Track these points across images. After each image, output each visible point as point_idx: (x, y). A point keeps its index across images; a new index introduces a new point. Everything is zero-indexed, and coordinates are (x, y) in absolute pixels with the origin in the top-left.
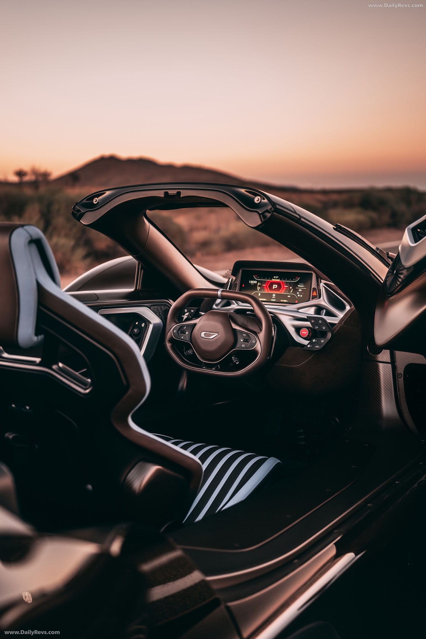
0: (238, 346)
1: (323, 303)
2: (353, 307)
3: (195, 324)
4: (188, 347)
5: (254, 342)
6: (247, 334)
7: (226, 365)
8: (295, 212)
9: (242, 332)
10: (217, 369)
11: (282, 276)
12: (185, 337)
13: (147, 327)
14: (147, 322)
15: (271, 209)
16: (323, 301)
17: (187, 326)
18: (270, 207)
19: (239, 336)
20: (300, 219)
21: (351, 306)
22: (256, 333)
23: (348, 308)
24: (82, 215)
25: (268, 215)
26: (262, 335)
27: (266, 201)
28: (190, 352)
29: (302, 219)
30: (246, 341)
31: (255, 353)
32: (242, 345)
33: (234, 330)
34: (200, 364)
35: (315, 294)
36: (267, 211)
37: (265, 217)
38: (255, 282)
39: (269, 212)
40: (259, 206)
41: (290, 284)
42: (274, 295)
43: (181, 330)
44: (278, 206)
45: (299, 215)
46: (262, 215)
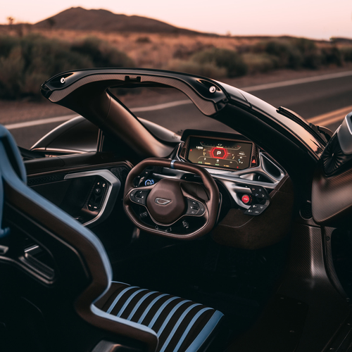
0: (188, 213)
1: (262, 170)
2: (287, 174)
3: (150, 190)
4: (144, 210)
5: (202, 210)
6: (197, 203)
7: (178, 228)
8: (246, 101)
9: (192, 201)
10: (169, 232)
11: (225, 144)
12: (141, 201)
13: (107, 188)
14: (108, 183)
15: (225, 100)
16: (262, 169)
17: (143, 191)
18: (224, 97)
19: (189, 204)
20: (251, 108)
21: (285, 174)
22: (204, 202)
23: (282, 175)
24: (50, 93)
25: (223, 105)
26: (209, 204)
27: (221, 92)
28: (145, 214)
29: (253, 108)
30: (195, 208)
31: (203, 220)
32: (191, 211)
33: (185, 198)
34: (154, 226)
35: (254, 162)
36: (221, 101)
37: (219, 107)
38: (202, 148)
39: (224, 103)
40: (214, 95)
41: (232, 152)
42: (218, 161)
43: (137, 194)
44: (232, 98)
45: (250, 104)
46: (217, 105)
